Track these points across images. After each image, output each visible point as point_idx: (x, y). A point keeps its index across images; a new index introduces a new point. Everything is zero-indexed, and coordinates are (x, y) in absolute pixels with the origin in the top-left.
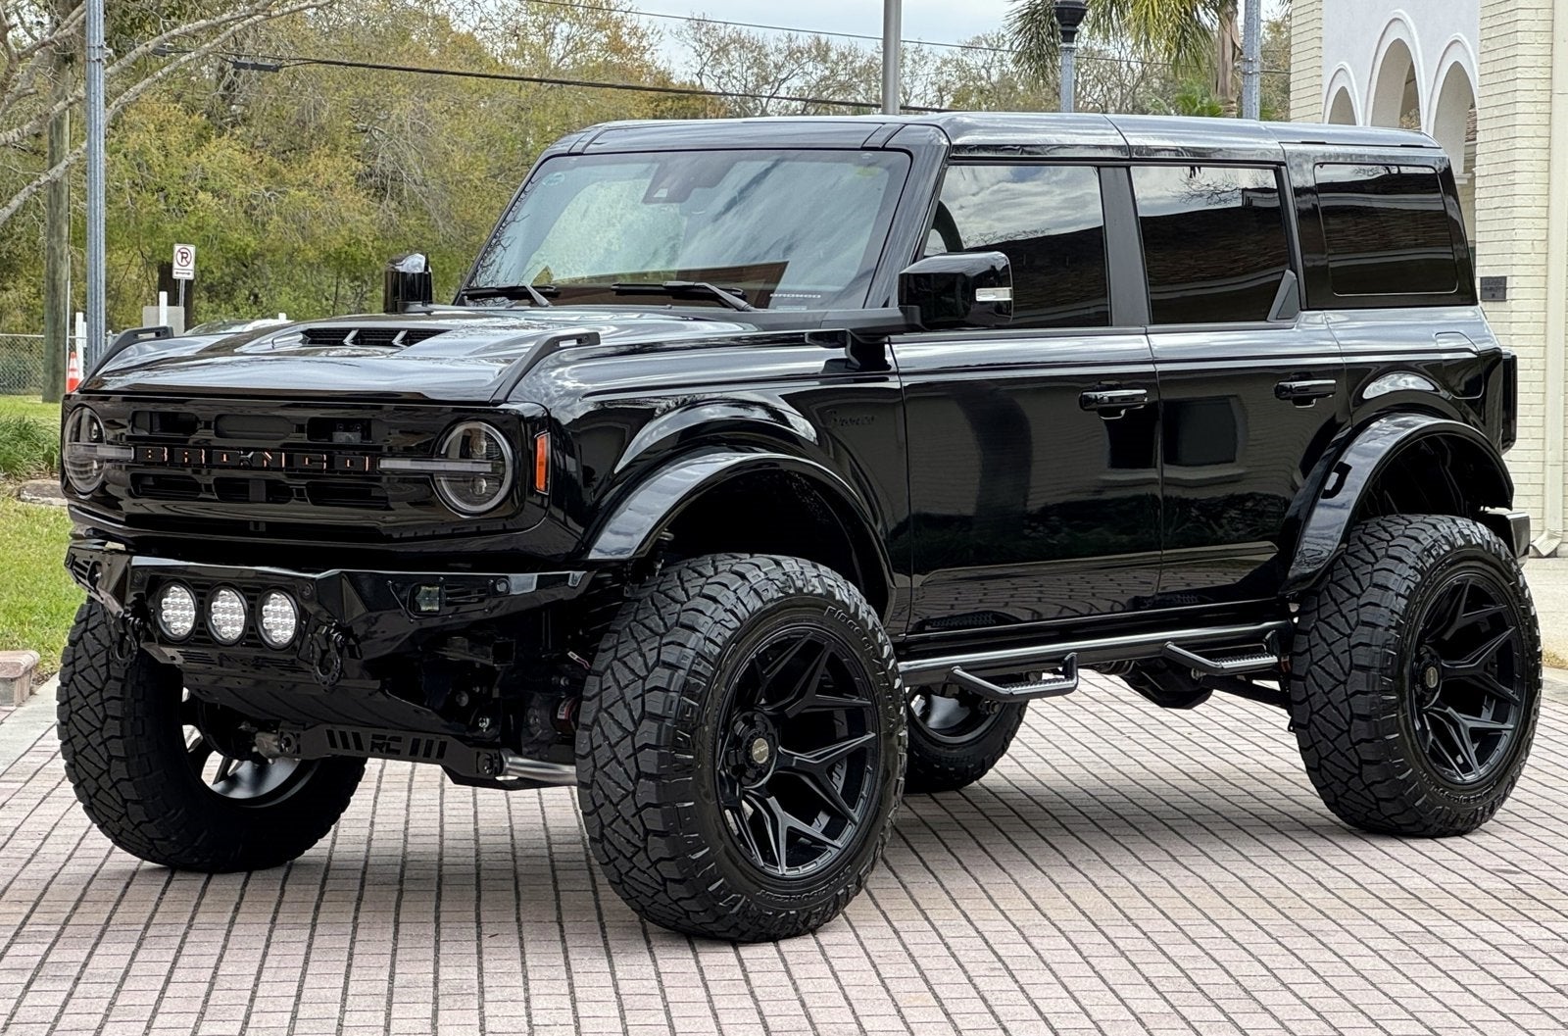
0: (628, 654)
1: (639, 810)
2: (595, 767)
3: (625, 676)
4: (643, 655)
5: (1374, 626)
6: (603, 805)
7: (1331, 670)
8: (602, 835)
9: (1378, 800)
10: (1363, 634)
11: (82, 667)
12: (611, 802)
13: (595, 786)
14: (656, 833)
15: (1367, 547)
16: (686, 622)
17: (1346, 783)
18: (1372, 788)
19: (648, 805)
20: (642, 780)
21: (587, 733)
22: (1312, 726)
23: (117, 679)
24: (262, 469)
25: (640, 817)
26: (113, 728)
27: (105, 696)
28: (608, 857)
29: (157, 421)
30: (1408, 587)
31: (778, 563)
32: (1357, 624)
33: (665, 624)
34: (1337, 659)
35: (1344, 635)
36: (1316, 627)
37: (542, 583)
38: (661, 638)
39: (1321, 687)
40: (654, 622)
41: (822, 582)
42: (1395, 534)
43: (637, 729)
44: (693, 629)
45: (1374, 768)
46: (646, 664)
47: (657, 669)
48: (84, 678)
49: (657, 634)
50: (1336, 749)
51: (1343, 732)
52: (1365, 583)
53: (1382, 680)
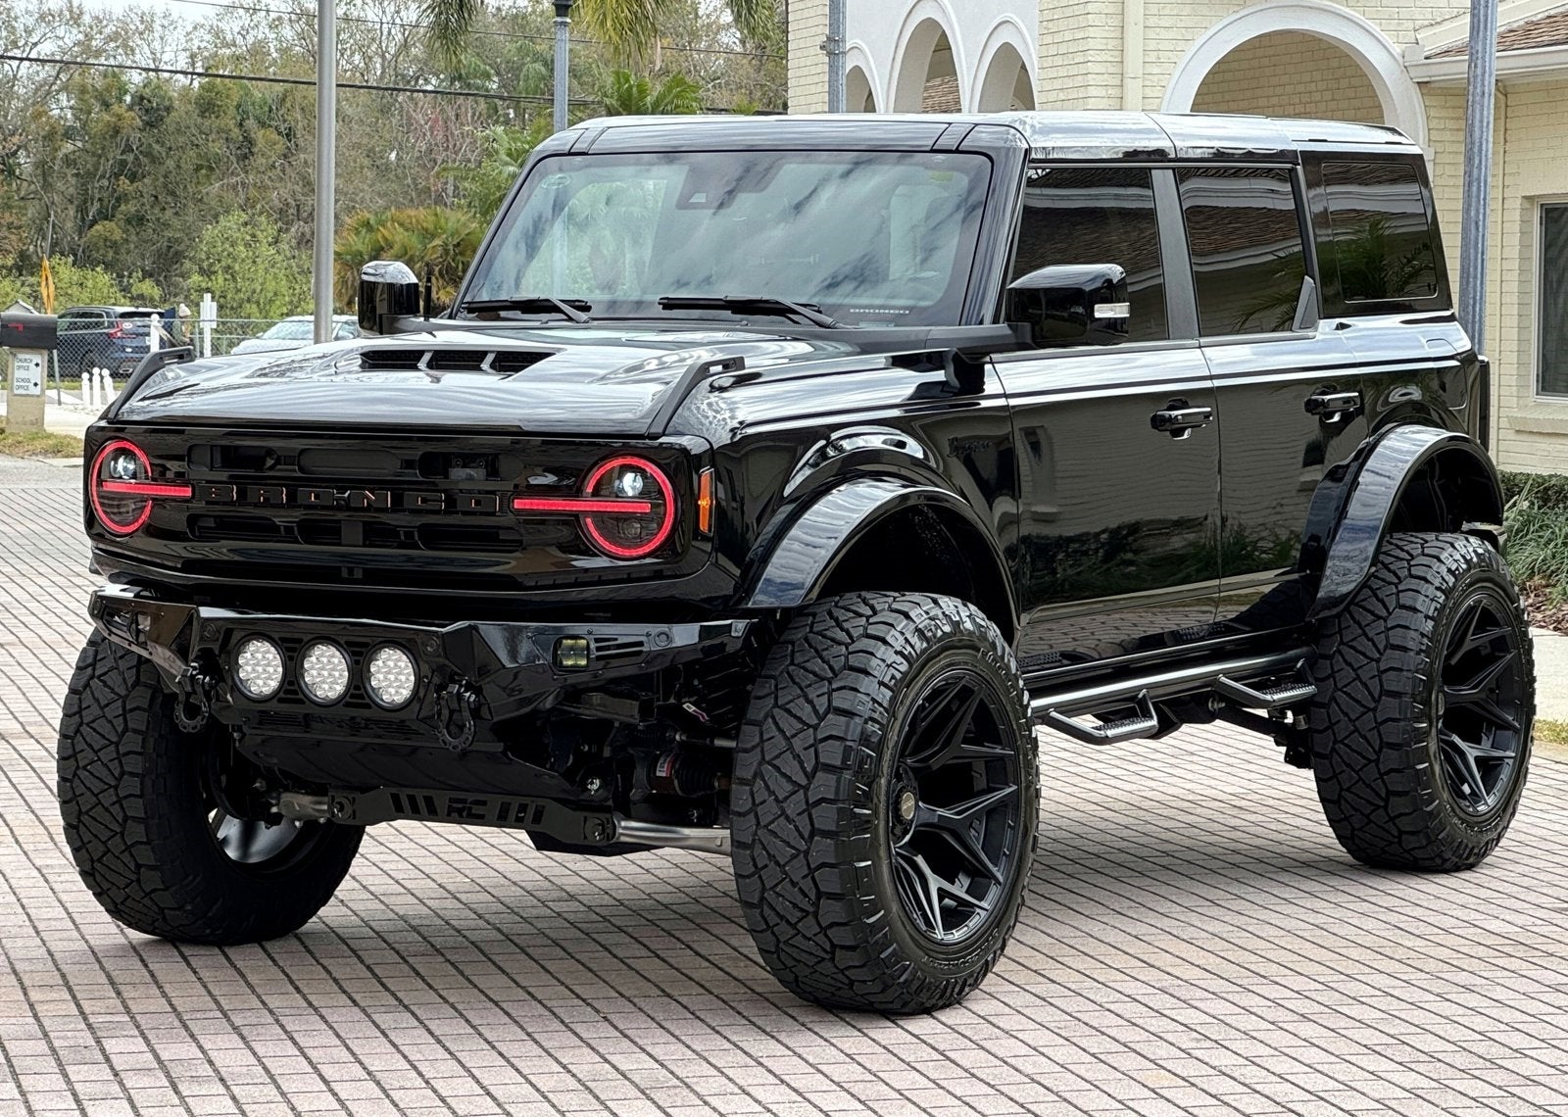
0: (791, 701)
1: (811, 871)
2: (758, 823)
3: (790, 725)
4: (810, 702)
5: (1405, 649)
6: (766, 866)
7: (1359, 697)
8: (762, 899)
9: (1401, 833)
10: (1392, 658)
11: (92, 718)
12: (777, 863)
13: (758, 846)
14: (831, 896)
15: (1386, 567)
16: (856, 664)
17: (1367, 816)
18: (1397, 821)
19: (824, 865)
20: (816, 838)
21: (748, 788)
22: (1335, 756)
23: (135, 731)
24: (363, 509)
25: (813, 879)
26: (131, 785)
27: (122, 750)
28: (767, 923)
29: (218, 456)
30: (1436, 609)
31: (935, 602)
32: (1386, 648)
33: (831, 668)
34: (1365, 685)
35: (1372, 660)
36: (1339, 651)
37: (705, 633)
38: (830, 683)
39: (1346, 714)
40: (817, 665)
41: (973, 621)
42: (1414, 553)
43: (810, 784)
44: (867, 673)
45: (1402, 800)
46: (816, 712)
47: (830, 716)
48: (94, 730)
49: (822, 679)
50: (1360, 779)
51: (1370, 761)
52: (1392, 603)
53: (1415, 707)
